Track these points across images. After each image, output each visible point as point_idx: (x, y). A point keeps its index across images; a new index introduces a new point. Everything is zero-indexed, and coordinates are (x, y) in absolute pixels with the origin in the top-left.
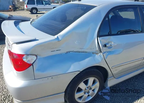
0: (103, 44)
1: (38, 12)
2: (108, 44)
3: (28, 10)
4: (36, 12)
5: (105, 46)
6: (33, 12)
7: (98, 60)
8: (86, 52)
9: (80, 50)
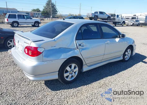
0: (79, 44)
1: (19, 26)
2: (81, 44)
3: (9, 23)
4: (17, 25)
5: (80, 45)
6: (14, 25)
7: (77, 53)
8: (70, 48)
9: (67, 47)
